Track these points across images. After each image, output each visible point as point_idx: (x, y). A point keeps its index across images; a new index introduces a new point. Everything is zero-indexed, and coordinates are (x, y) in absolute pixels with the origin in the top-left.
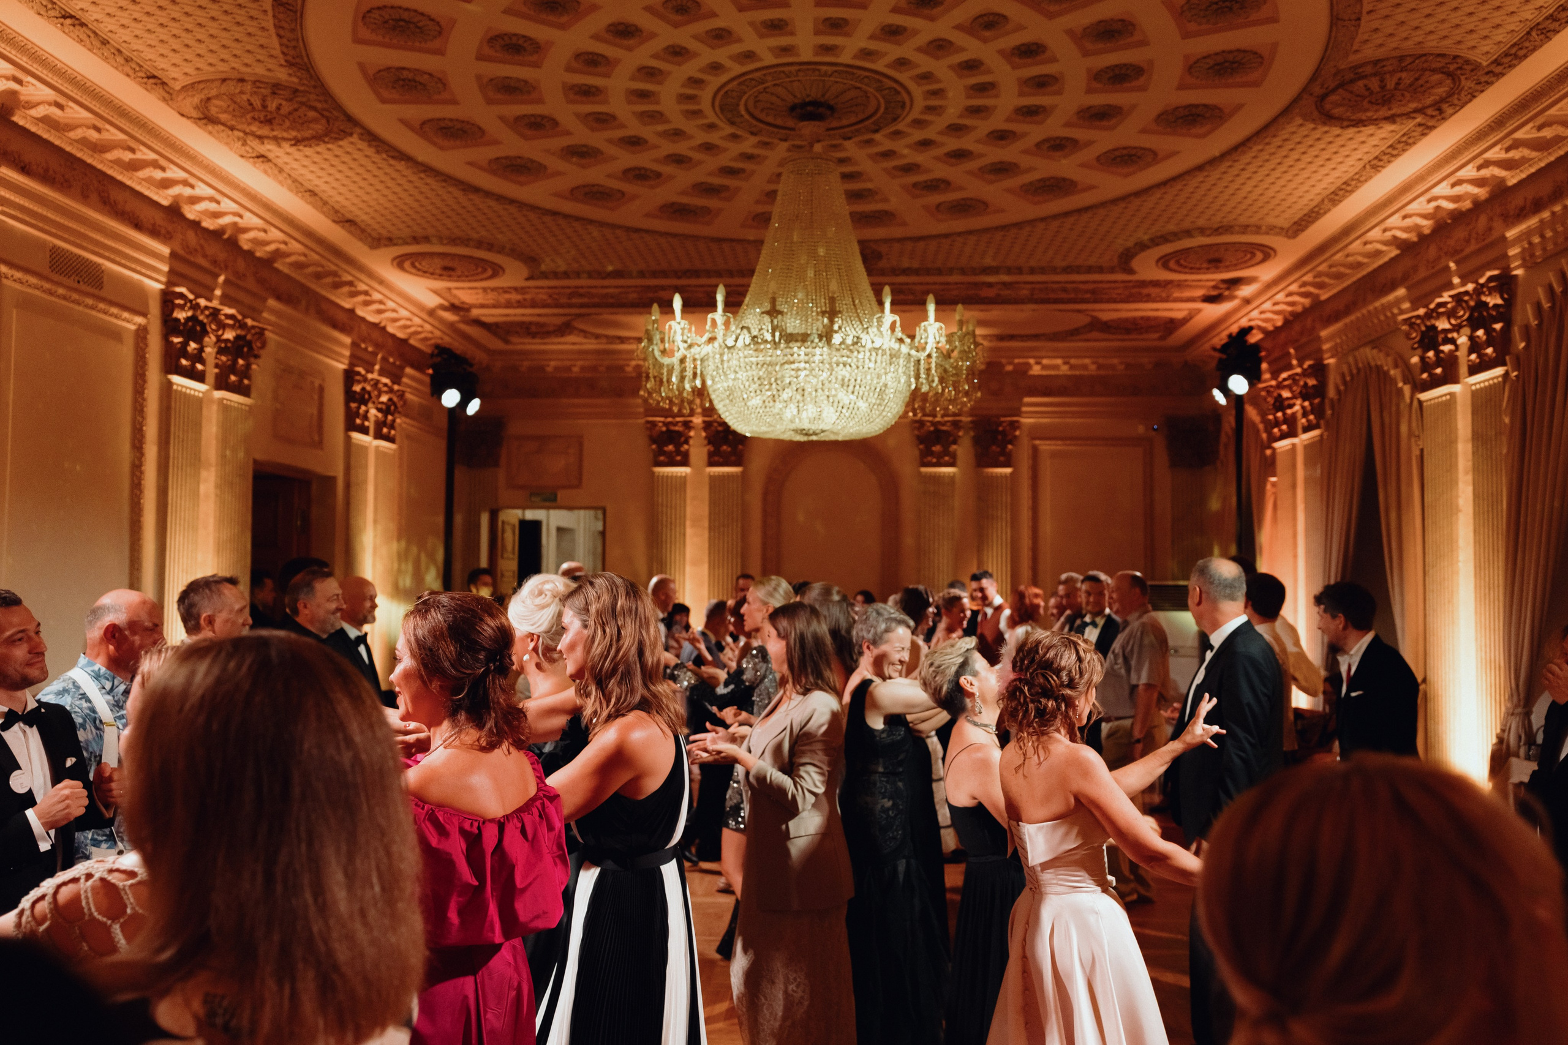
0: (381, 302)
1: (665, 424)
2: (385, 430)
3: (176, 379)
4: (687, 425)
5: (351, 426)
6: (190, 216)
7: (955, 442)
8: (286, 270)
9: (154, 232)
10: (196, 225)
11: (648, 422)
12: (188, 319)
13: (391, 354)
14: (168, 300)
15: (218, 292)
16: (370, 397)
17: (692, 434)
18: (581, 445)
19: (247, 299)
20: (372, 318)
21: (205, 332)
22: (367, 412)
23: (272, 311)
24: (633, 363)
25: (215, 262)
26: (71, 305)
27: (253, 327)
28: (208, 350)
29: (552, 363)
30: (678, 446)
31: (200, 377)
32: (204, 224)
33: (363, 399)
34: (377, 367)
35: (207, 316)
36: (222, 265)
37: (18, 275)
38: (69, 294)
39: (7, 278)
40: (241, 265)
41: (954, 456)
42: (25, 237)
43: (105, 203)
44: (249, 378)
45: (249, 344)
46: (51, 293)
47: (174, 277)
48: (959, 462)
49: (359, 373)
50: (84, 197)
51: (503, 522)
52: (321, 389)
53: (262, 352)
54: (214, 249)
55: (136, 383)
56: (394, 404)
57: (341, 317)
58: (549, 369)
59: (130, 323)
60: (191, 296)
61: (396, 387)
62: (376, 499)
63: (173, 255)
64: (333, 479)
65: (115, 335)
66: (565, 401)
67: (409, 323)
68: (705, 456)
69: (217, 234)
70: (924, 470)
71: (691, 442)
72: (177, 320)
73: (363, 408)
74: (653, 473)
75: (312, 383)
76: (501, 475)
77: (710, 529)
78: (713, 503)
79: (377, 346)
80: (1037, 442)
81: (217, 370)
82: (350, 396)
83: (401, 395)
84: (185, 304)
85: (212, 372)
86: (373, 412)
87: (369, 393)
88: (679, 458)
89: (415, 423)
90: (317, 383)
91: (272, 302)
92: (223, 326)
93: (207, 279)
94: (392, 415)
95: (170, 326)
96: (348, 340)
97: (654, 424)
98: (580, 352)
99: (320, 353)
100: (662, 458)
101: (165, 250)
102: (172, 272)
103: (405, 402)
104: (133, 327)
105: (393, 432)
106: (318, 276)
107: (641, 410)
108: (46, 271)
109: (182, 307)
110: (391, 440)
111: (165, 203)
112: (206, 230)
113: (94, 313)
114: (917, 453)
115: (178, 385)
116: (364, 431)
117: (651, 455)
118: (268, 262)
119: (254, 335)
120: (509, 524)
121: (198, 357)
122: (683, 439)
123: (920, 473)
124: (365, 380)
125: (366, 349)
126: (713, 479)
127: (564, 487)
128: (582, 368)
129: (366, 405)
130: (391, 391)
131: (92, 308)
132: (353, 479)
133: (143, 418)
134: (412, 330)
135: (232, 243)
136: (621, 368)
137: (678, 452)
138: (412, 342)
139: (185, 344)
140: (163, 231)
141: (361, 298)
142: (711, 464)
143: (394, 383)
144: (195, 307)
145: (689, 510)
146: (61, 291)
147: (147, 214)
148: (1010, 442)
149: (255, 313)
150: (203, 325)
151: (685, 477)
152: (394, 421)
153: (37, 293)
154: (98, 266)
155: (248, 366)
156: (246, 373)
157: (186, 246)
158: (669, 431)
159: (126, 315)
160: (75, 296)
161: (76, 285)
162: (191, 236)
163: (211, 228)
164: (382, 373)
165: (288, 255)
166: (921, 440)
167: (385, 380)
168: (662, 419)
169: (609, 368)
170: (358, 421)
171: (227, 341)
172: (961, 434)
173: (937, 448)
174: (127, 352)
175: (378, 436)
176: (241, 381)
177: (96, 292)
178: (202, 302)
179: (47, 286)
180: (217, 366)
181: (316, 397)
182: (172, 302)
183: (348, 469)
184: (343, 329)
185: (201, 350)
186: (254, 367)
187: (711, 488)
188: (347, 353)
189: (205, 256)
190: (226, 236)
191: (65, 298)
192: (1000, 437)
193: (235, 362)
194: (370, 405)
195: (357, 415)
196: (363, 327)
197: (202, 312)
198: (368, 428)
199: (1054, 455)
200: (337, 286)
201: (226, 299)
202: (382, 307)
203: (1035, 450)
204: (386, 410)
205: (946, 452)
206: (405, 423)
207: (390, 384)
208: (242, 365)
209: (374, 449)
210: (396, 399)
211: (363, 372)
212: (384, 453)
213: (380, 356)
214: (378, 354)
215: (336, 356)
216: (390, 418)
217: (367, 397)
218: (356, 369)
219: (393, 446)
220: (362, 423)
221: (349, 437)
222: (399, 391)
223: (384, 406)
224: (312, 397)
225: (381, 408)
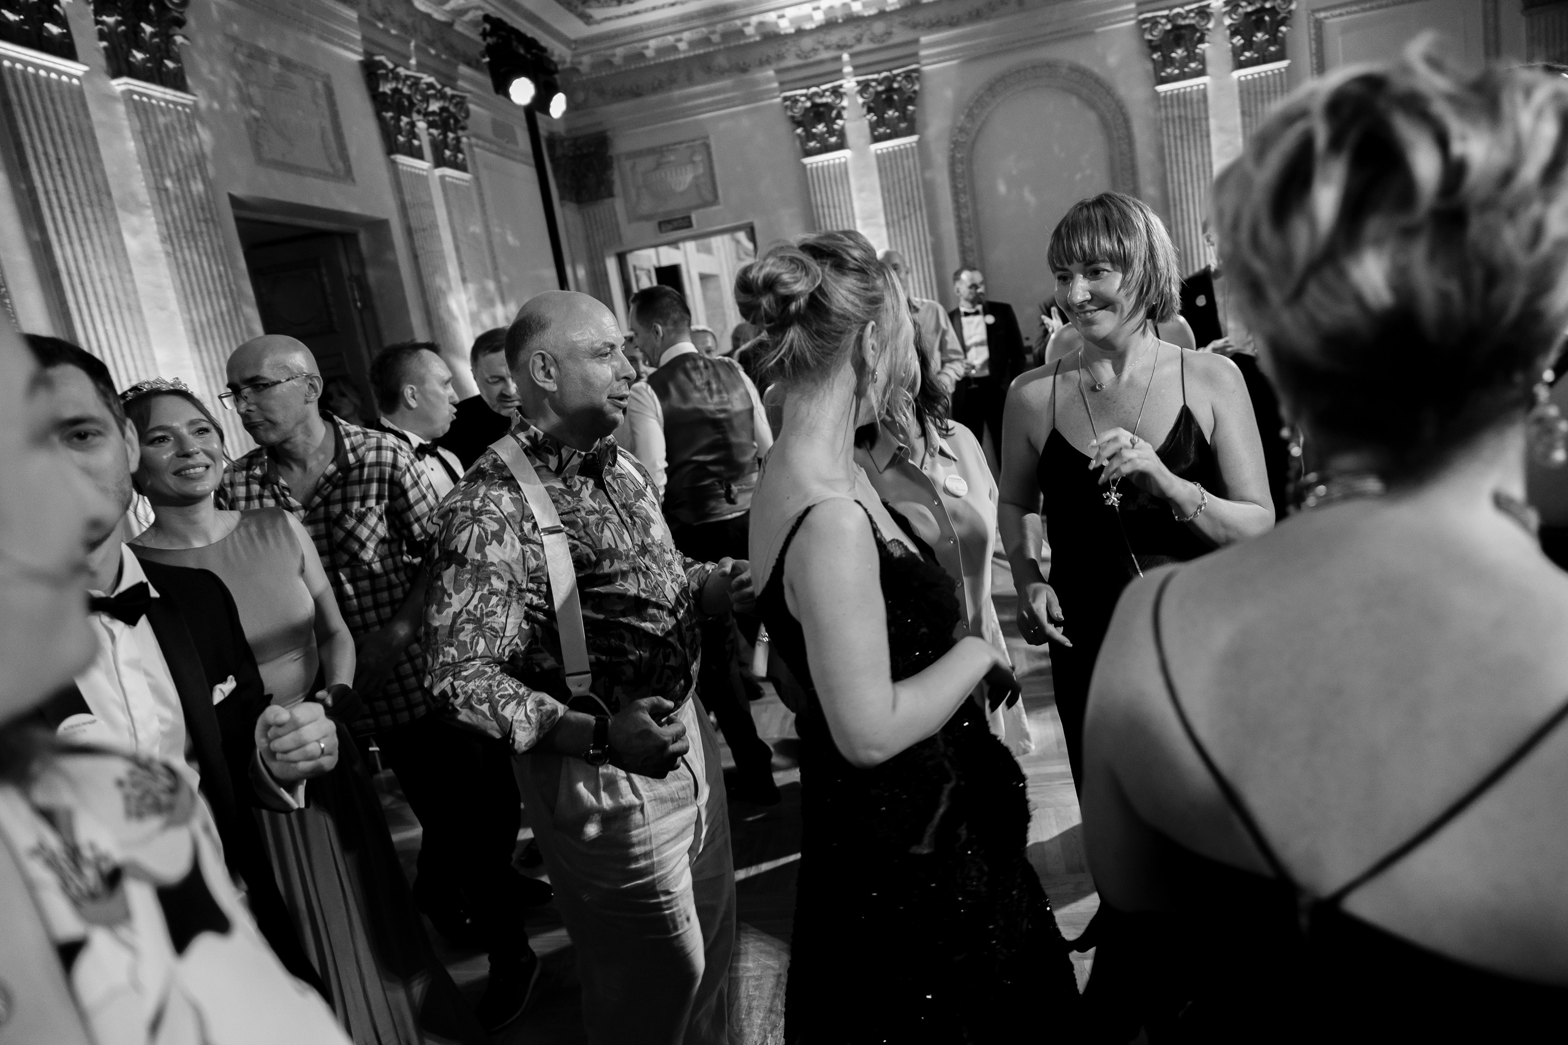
1: (809, 97)
2: (447, 153)
4: (836, 92)
5: (391, 147)
7: (1201, 40)
11: (786, 99)
13: (431, 43)
16: (412, 104)
17: (845, 103)
18: (707, 147)
22: (412, 125)
24: (754, 20)
29: (652, 43)
30: (830, 122)
31: (63, 50)
33: (401, 105)
34: (413, 62)
41: (1202, 60)
44: (175, 60)
48: (1209, 69)
49: (383, 66)
51: (635, 268)
52: (329, 91)
53: (189, 16)
56: (453, 115)
58: (649, 53)
61: (449, 91)
62: (457, 249)
64: (384, 224)
66: (676, 93)
68: (867, 130)
70: (1161, 88)
71: (845, 114)
73: (405, 120)
74: (804, 166)
76: (619, 204)
77: (887, 224)
78: (887, 191)
79: (405, 28)
80: (1322, 15)
81: (104, 44)
82: (378, 100)
83: (459, 102)
85: (89, 43)
86: (421, 125)
87: (409, 98)
88: (833, 140)
89: (494, 147)
90: (319, 80)
94: (454, 132)
96: (353, 15)
97: (795, 101)
98: (684, 18)
100: (812, 144)
103: (468, 112)
105: (460, 156)
107: (775, 85)
110: (463, 168)
114: (1150, 66)
115: (15, 60)
116: (418, 154)
117: (798, 143)
120: (642, 269)
121: (48, 12)
122: (834, 113)
123: (1157, 93)
124: (397, 77)
125: (386, 31)
126: (880, 158)
127: (697, 207)
128: (692, 44)
129: (409, 115)
130: (442, 96)
134: (452, 4)
136: (740, 33)
137: (831, 132)
138: (458, 27)
142: (877, 139)
143: (444, 84)
145: (856, 205)
148: (1283, 22)
151: (845, 163)
152: (458, 139)
155: (166, 37)
156: (166, 48)
158: (815, 105)
164: (421, 67)
166: (1152, 47)
167: (427, 79)
168: (804, 91)
169: (725, 36)
170: (401, 139)
172: (1210, 25)
173: (1179, 53)
175: (439, 162)
176: (158, 63)
180: (102, 36)
181: (323, 102)
186: (179, 39)
187: (880, 171)
188: (358, 37)
192: (1267, 18)
193: (135, 28)
194: (415, 115)
195: (399, 131)
198: (420, 148)
199: (1346, 29)
203: (1319, 25)
204: (443, 123)
205: (1192, 56)
206: (477, 146)
207: (439, 86)
208: (153, 35)
209: (438, 181)
210: (452, 109)
211: (391, 66)
212: (456, 186)
213: (413, 44)
214: (409, 42)
215: (344, 41)
216: (451, 135)
217: (406, 103)
218: (377, 58)
219: (466, 176)
220: (410, 142)
221: (394, 163)
222: (453, 96)
223: (437, 118)
224: (316, 103)
225: (434, 121)
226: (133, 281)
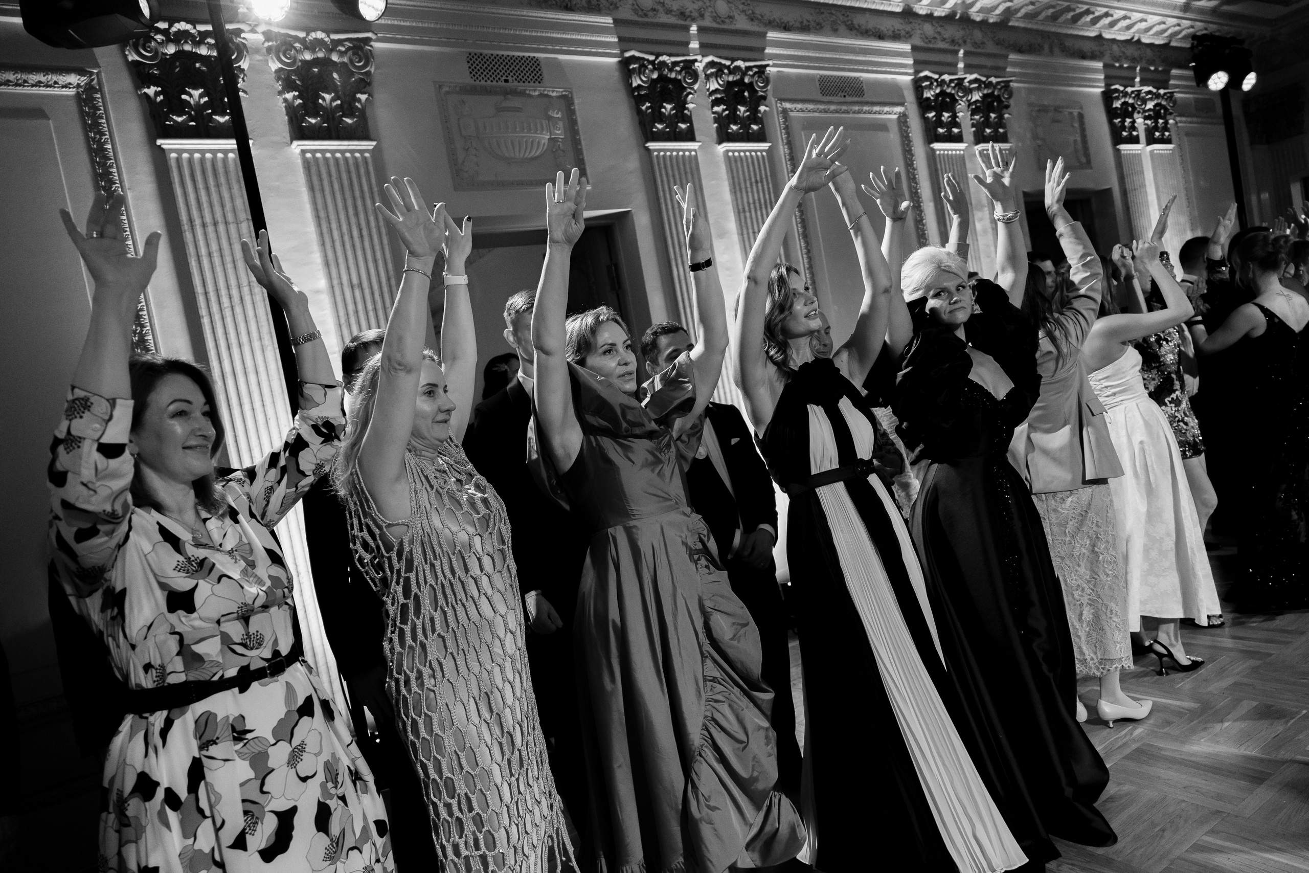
0: (1125, 18)
2: (1157, 134)
3: (936, 146)
5: (1117, 139)
6: (922, 12)
8: (1022, 25)
9: (896, 37)
10: (929, 17)
12: (937, 96)
13: (1151, 62)
14: (917, 85)
15: (961, 65)
16: (1134, 108)
19: (989, 62)
20: (1121, 37)
21: (954, 101)
22: (1133, 122)
23: (1015, 64)
25: (953, 42)
26: (843, 115)
27: (998, 83)
28: (960, 115)
31: (959, 139)
32: (936, 14)
33: (1127, 111)
34: (1138, 80)
35: (954, 88)
36: (961, 42)
37: (799, 106)
38: (839, 107)
39: (792, 111)
40: (978, 35)
42: (799, 77)
43: (851, 30)
44: (1003, 127)
45: (998, 98)
46: (826, 111)
47: (919, 65)
49: (1116, 90)
50: (835, 31)
52: (1081, 116)
53: (1012, 102)
54: (951, 31)
55: (905, 158)
56: (1164, 107)
57: (1087, 47)
59: (891, 114)
60: (936, 76)
61: (1162, 92)
63: (915, 48)
64: (1108, 192)
65: (882, 127)
67: (1163, 26)
69: (949, 18)
72: (928, 99)
73: (1128, 120)
75: (1071, 113)
79: (1134, 60)
81: (974, 129)
82: (1111, 113)
83: (1170, 97)
84: (932, 84)
85: (968, 131)
86: (1140, 120)
87: (1132, 105)
89: (1195, 119)
90: (1075, 112)
91: (1013, 57)
92: (968, 91)
93: (948, 58)
94: (1163, 118)
95: (924, 105)
96: (1099, 65)
99: (1072, 85)
101: (907, 47)
102: (916, 62)
103: (1175, 102)
104: (895, 117)
105: (1167, 134)
106: (1054, 18)
108: (820, 97)
109: (930, 87)
110: (1168, 141)
111: (899, 10)
112: (940, 18)
113: (862, 116)
115: (940, 150)
116: (1136, 141)
118: (1003, 24)
119: (1000, 89)
121: (954, 123)
124: (1126, 94)
125: (1121, 67)
129: (1131, 116)
130: (1158, 96)
131: (859, 112)
132: (1128, 186)
133: (916, 183)
134: (1170, 31)
135: (966, 20)
138: (1173, 44)
139: (938, 116)
140: (903, 33)
141: (1107, 21)
143: (1158, 89)
144: (942, 83)
146: (833, 107)
147: (887, 25)
149: (999, 70)
150: (951, 96)
152: (1166, 123)
153: (817, 114)
154: (858, 78)
155: (1000, 117)
156: (1000, 123)
157: (925, 38)
159: (886, 109)
160: (844, 108)
161: (842, 99)
162: (928, 28)
163: (943, 14)
164: (1143, 82)
165: (1018, 10)
167: (1146, 89)
170: (1125, 133)
171: (977, 101)
174: (894, 136)
175: (1151, 140)
176: (996, 131)
177: (860, 99)
178: (946, 77)
179: (822, 107)
180: (973, 125)
181: (1076, 125)
182: (921, 86)
183: (1122, 179)
184: (1093, 57)
185: (954, 116)
186: (1006, 116)
188: (1101, 76)
189: (944, 40)
190: (957, 17)
191: (837, 112)
193: (988, 117)
194: (1136, 115)
195: (1123, 128)
196: (1115, 47)
197: (948, 86)
198: (1138, 136)
200: (1076, 19)
201: (969, 68)
202: (1127, 22)
204: (1156, 114)
206: (1181, 122)
207: (1154, 91)
208: (995, 118)
209: (1148, 154)
210: (1164, 103)
211: (1121, 88)
212: (1161, 155)
213: (1138, 68)
214: (1136, 67)
215: (1091, 83)
216: (1161, 121)
217: (1130, 109)
218: (1113, 87)
219: (1170, 146)
220: (1131, 134)
221: (1118, 150)
222: (1165, 94)
223: (1151, 113)
224: (1073, 126)
225: (1149, 115)
226: (978, 245)
